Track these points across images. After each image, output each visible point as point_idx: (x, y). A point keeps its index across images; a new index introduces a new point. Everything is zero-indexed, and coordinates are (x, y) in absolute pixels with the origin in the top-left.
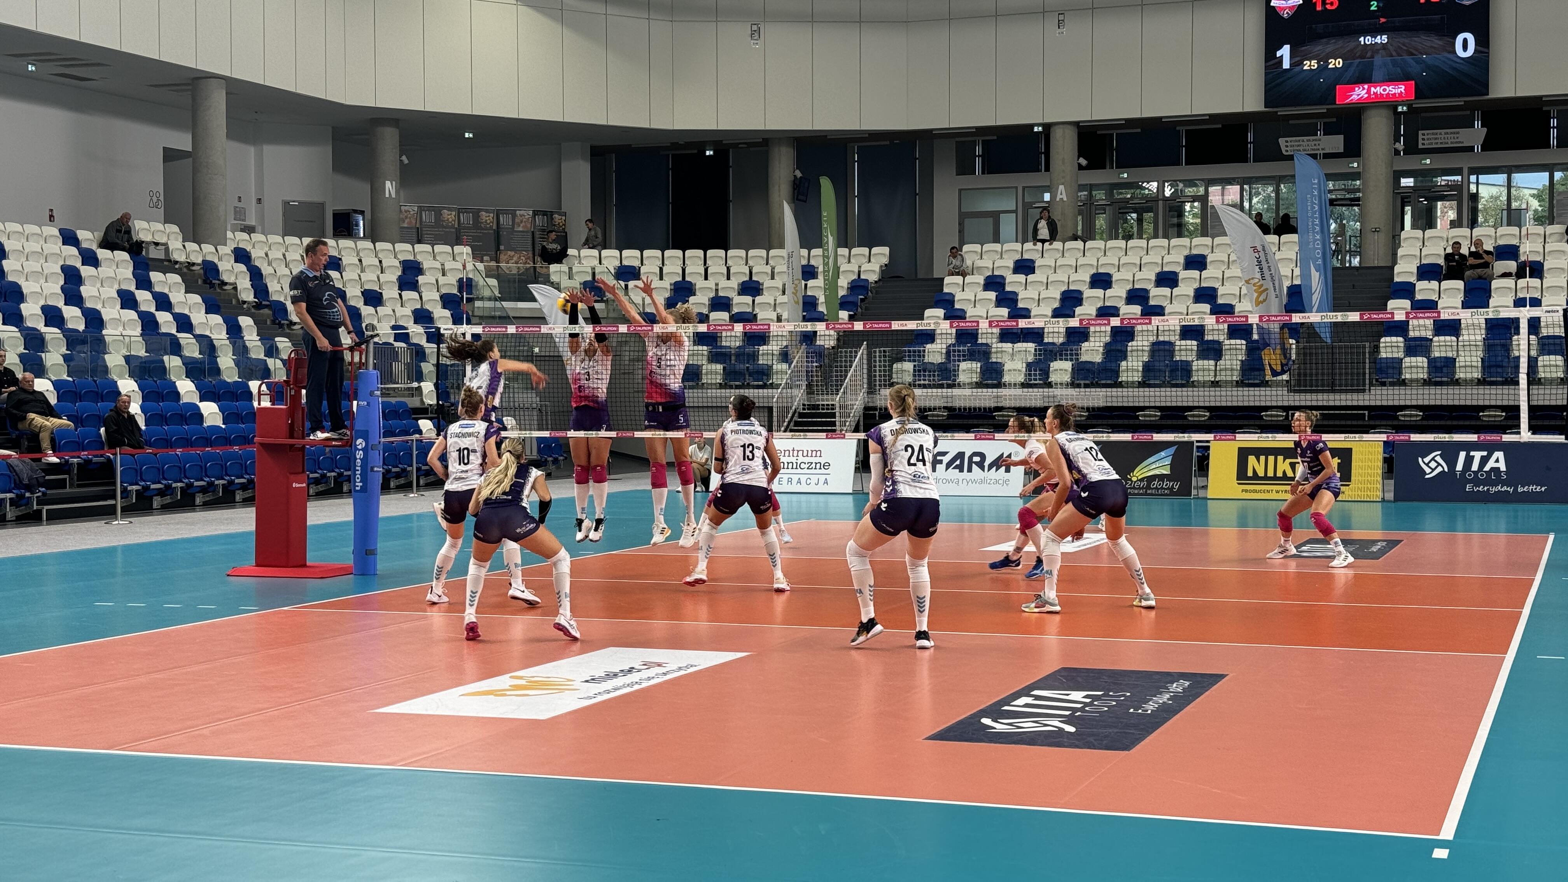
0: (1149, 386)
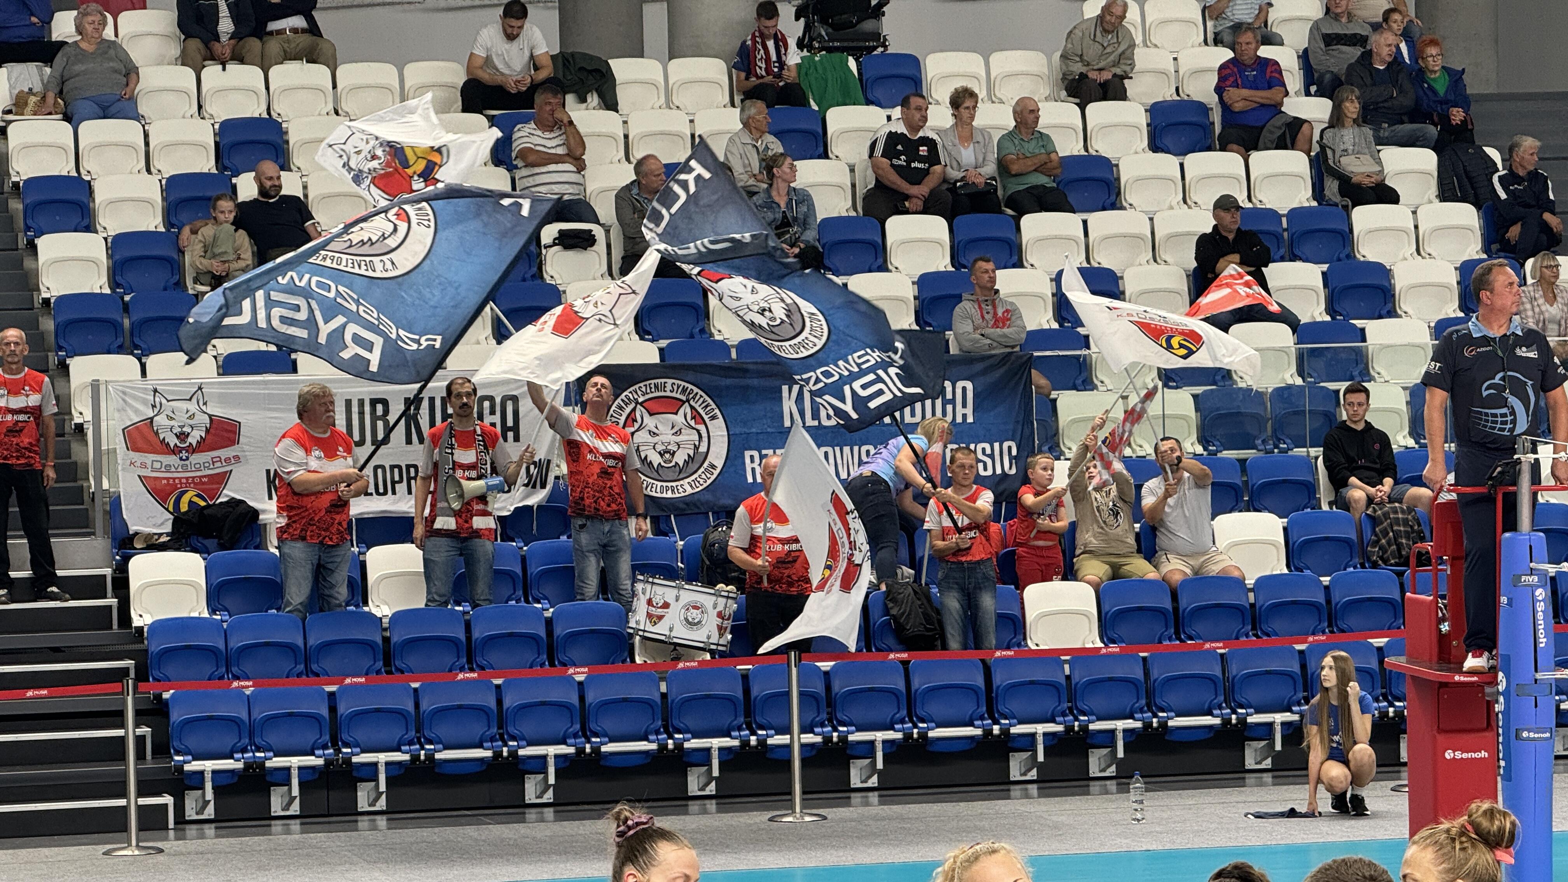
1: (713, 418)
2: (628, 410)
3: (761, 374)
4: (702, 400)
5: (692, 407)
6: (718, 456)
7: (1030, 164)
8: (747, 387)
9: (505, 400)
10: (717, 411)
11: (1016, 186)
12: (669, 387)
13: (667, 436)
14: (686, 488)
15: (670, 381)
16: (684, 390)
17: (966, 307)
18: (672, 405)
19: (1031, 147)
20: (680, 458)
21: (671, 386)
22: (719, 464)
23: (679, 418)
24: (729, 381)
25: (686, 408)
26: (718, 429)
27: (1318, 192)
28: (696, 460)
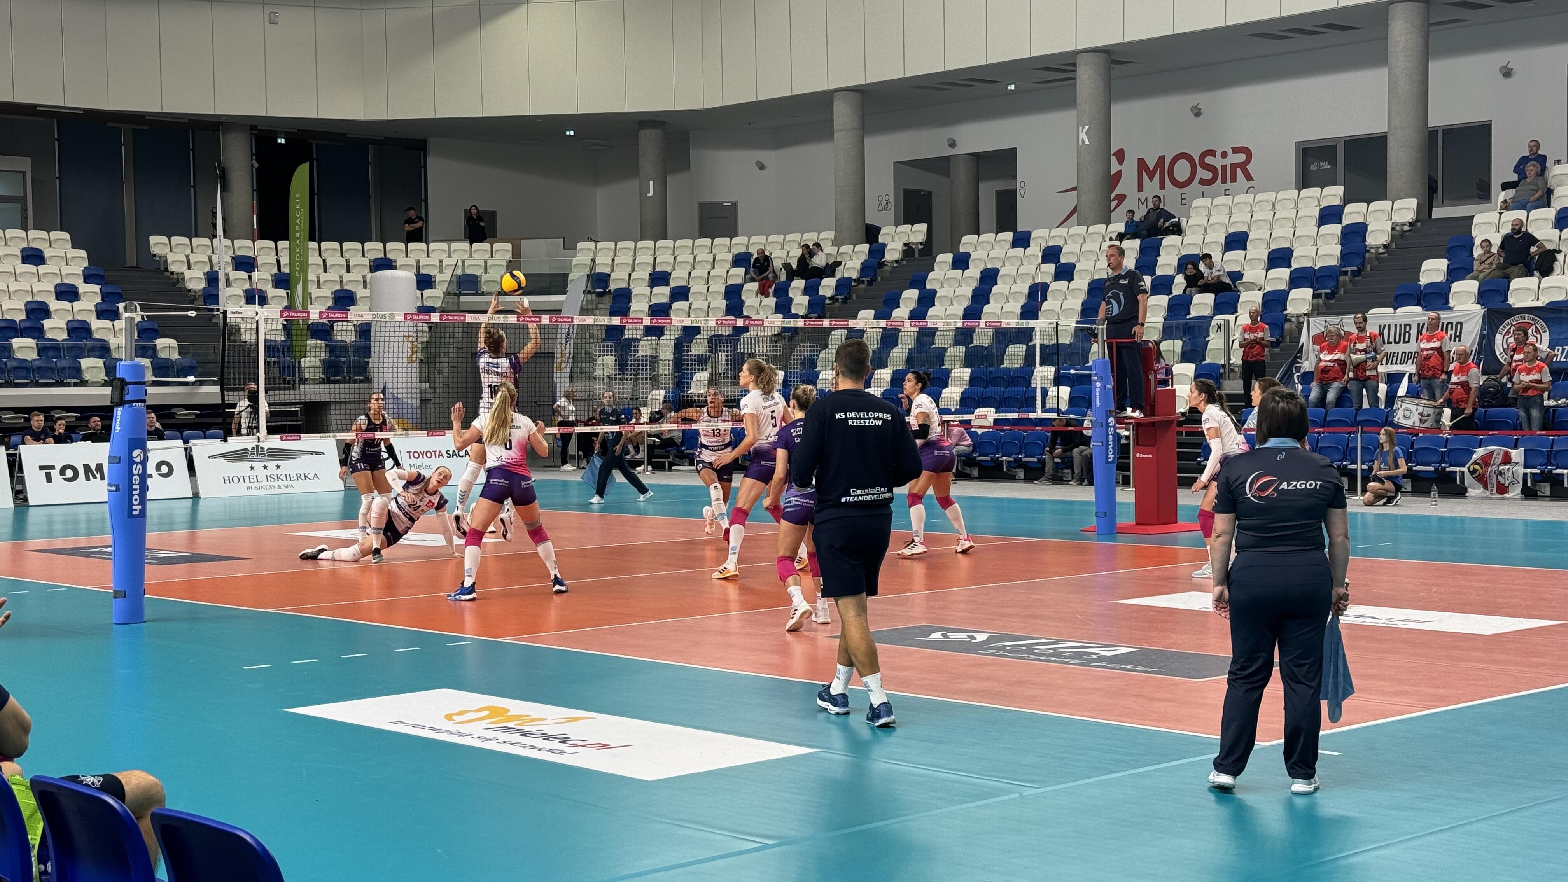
1: (1545, 331)
2: (1508, 328)
5: (1536, 327)
8: (1561, 318)
9: (1457, 323)
10: (1547, 329)
12: (1526, 318)
15: (1527, 315)
16: (1533, 320)
18: (1527, 326)
23: (1529, 332)
24: (1553, 315)
25: (1534, 327)
26: (1546, 337)
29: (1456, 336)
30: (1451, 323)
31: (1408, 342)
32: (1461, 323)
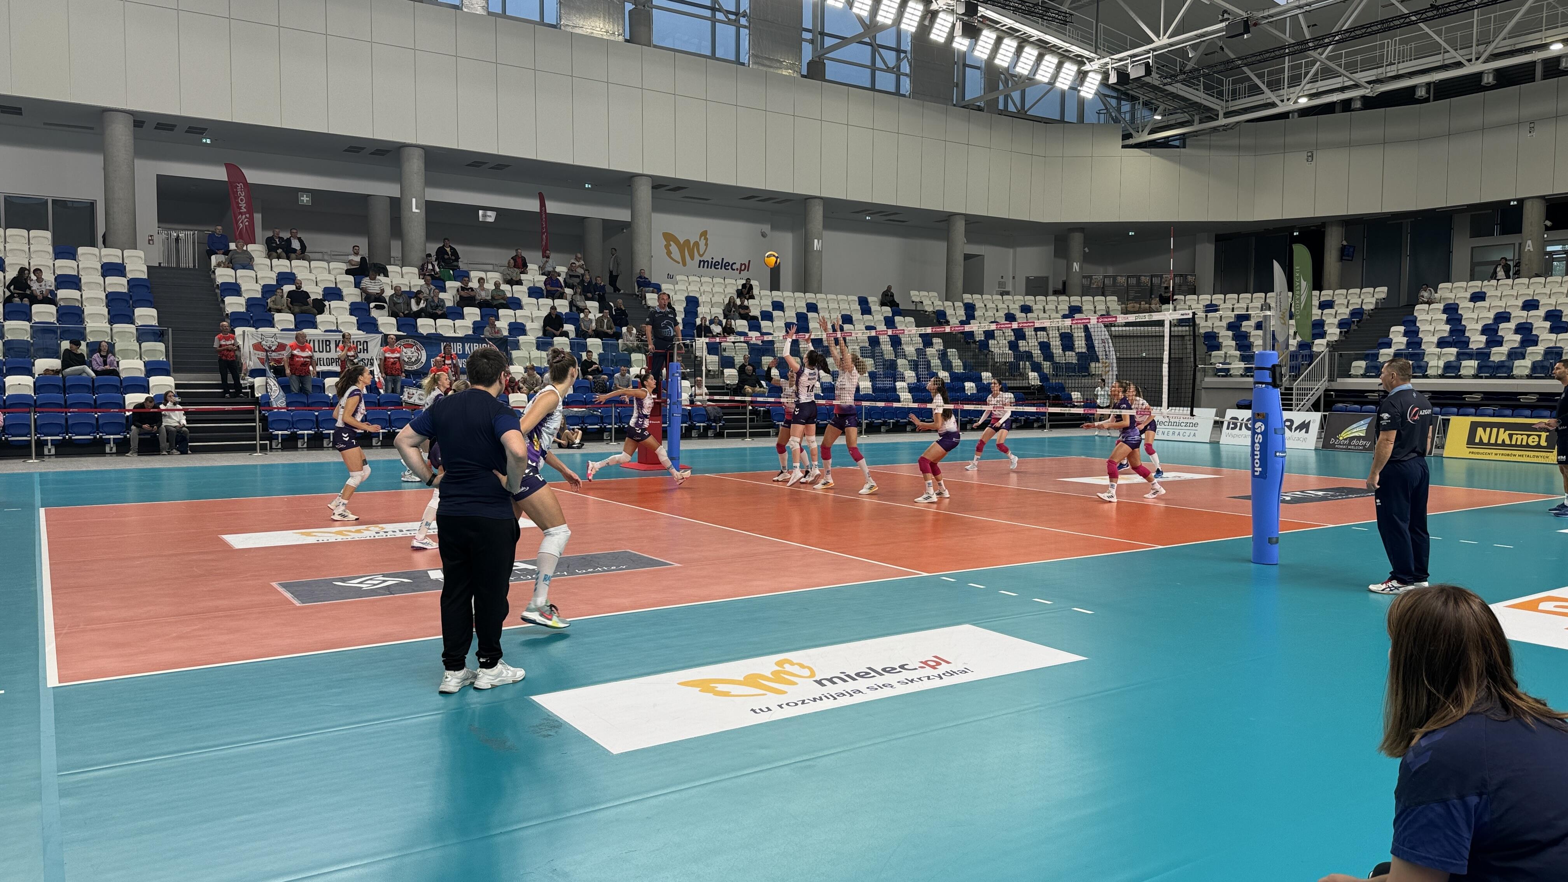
0: (1481, 377)
1: (422, 350)
3: (436, 339)
4: (419, 345)
6: (424, 359)
7: (500, 297)
9: (364, 342)
10: (423, 348)
11: (495, 303)
13: (409, 354)
14: (415, 367)
17: (487, 328)
18: (411, 346)
19: (500, 293)
20: (413, 360)
21: (410, 341)
22: (424, 362)
23: (413, 349)
24: (425, 341)
26: (424, 353)
27: (571, 310)
28: (418, 361)
29: (364, 350)
30: (360, 342)
31: (330, 351)
32: (367, 342)
